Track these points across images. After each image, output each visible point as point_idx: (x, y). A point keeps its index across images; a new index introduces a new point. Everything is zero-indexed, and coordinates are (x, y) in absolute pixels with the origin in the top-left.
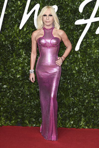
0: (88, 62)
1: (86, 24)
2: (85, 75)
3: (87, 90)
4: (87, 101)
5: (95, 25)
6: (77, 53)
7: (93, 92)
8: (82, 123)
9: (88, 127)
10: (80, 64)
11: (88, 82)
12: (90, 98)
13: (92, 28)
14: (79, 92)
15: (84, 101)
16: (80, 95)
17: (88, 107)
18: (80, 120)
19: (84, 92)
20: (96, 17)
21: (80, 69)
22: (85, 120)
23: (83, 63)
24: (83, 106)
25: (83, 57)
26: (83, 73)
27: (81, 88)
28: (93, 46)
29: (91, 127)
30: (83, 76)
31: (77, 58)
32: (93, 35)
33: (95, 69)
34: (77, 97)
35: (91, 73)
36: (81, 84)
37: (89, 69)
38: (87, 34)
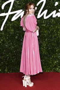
0: (8, 36)
1: (6, 16)
2: (7, 44)
3: (8, 52)
4: (8, 58)
5: (11, 16)
6: (2, 32)
7: (11, 53)
8: (6, 70)
9: (10, 72)
10: (3, 38)
11: (9, 48)
12: (10, 56)
13: (9, 18)
14: (3, 53)
15: (7, 58)
16: (4, 55)
17: (9, 61)
18: (5, 69)
19: (6, 53)
20: (11, 11)
21: (4, 40)
22: (8, 68)
23: (5, 37)
24: (6, 61)
25: (5, 34)
26: (5, 43)
27: (5, 51)
28: (10, 27)
29: (11, 72)
30: (5, 44)
31: (2, 35)
32: (10, 22)
33: (12, 40)
34: (3, 56)
35: (10, 42)
36: (5, 49)
37: (9, 40)
38: (7, 21)
